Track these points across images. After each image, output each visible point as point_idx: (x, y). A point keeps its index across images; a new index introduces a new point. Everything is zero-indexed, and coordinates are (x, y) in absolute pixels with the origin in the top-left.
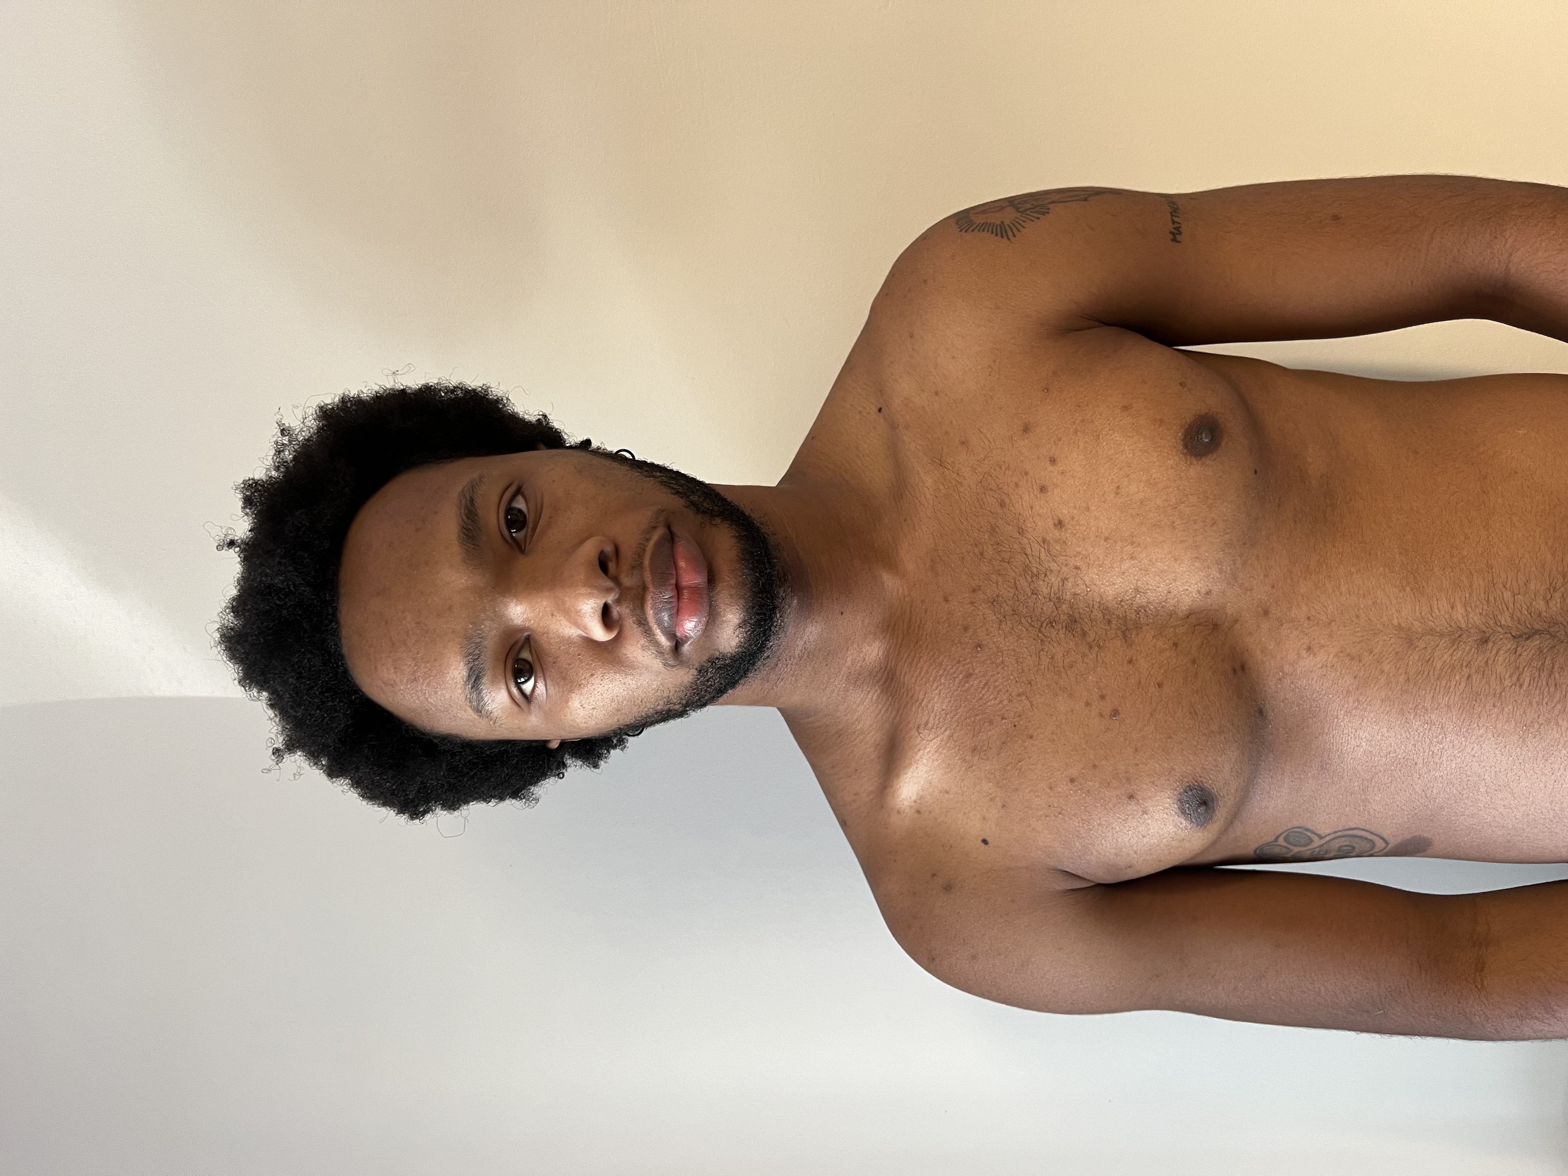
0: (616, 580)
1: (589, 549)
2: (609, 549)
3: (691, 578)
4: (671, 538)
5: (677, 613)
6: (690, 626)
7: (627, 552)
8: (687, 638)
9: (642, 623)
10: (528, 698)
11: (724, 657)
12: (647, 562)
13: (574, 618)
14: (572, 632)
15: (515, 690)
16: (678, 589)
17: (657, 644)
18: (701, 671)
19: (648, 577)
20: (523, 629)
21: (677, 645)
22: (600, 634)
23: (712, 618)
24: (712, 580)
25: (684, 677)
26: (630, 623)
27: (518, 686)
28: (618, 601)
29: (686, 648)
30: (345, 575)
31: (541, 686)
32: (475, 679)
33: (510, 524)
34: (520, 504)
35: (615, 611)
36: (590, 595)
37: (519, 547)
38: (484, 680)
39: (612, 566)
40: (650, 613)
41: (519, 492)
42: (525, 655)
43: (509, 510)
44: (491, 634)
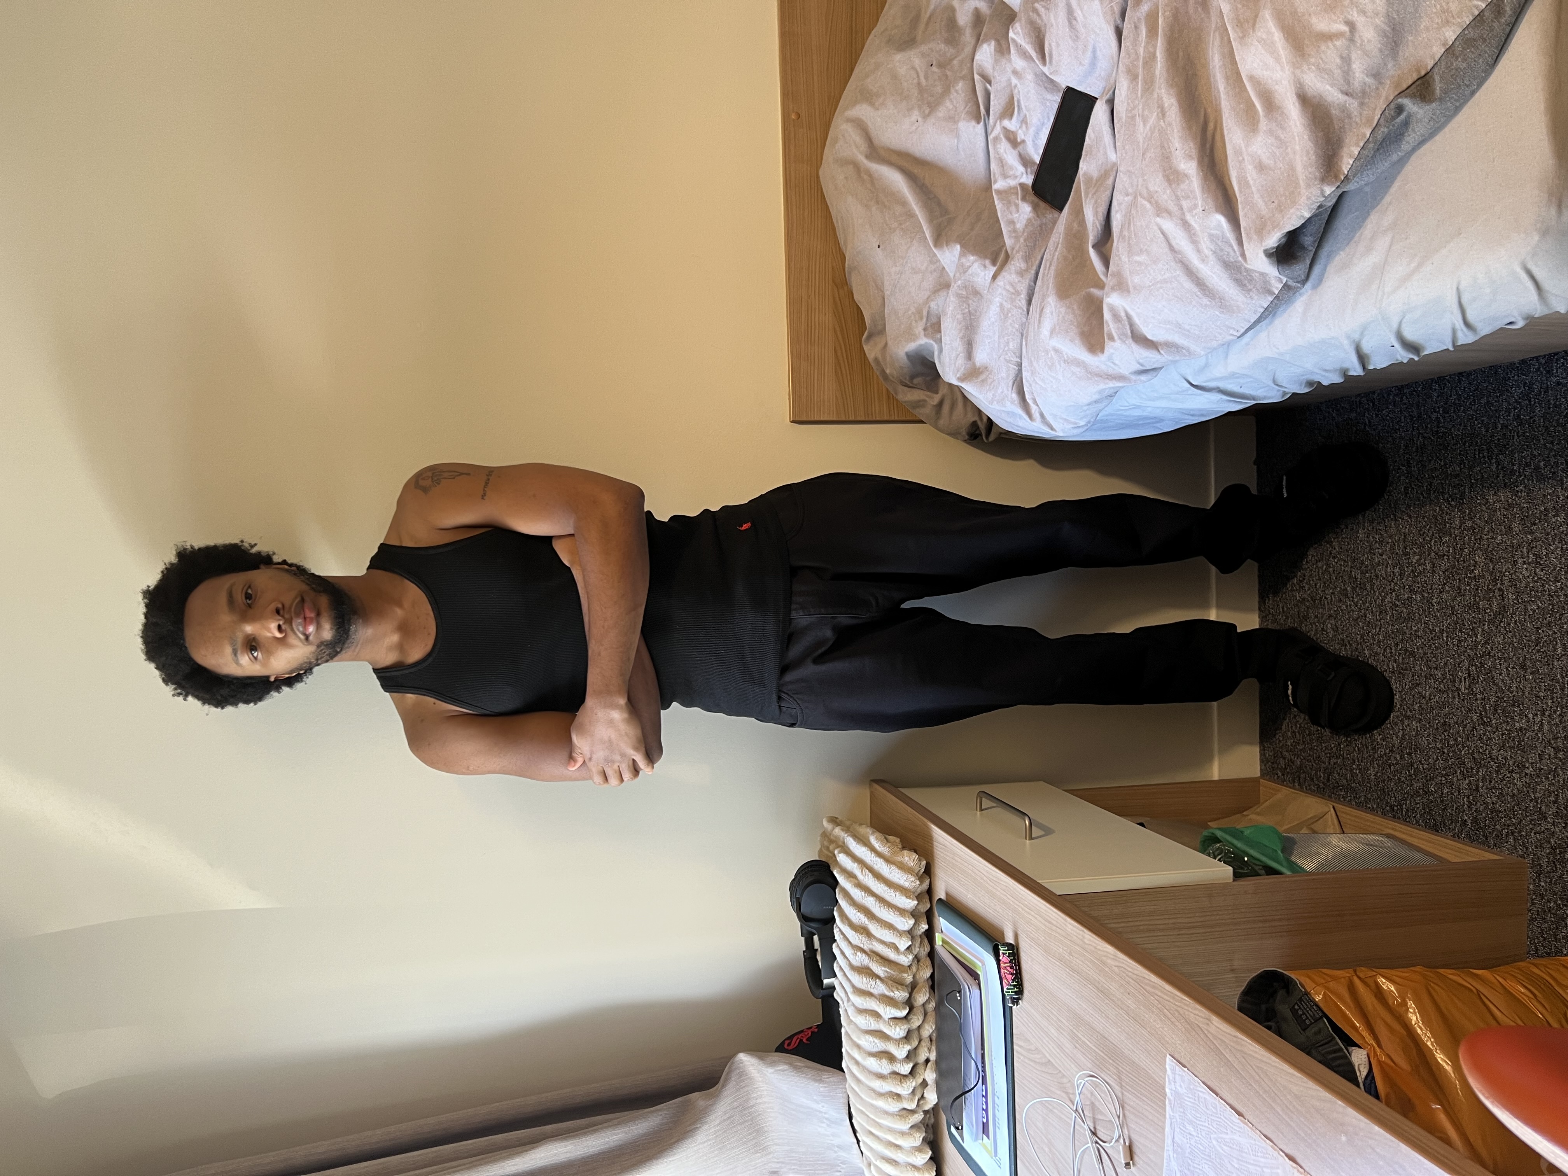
0: (283, 616)
1: (273, 606)
2: (280, 606)
3: (310, 614)
4: (303, 600)
5: (305, 627)
6: (311, 629)
7: (287, 605)
8: (310, 634)
9: (292, 630)
10: (256, 658)
11: (326, 641)
12: (293, 610)
13: (269, 630)
14: (269, 635)
15: (251, 656)
16: (305, 618)
17: (299, 638)
18: (318, 646)
19: (293, 615)
20: (252, 635)
21: (307, 637)
22: (278, 635)
23: (319, 627)
24: (318, 614)
25: (311, 649)
26: (289, 630)
27: (252, 654)
28: (284, 624)
29: (311, 638)
30: (186, 618)
31: (260, 655)
32: (235, 652)
33: (246, 598)
34: (250, 591)
35: (283, 627)
36: (273, 622)
37: (250, 606)
38: (239, 652)
39: (281, 612)
40: (294, 627)
41: (249, 587)
42: (254, 644)
43: (246, 593)
44: (240, 637)
